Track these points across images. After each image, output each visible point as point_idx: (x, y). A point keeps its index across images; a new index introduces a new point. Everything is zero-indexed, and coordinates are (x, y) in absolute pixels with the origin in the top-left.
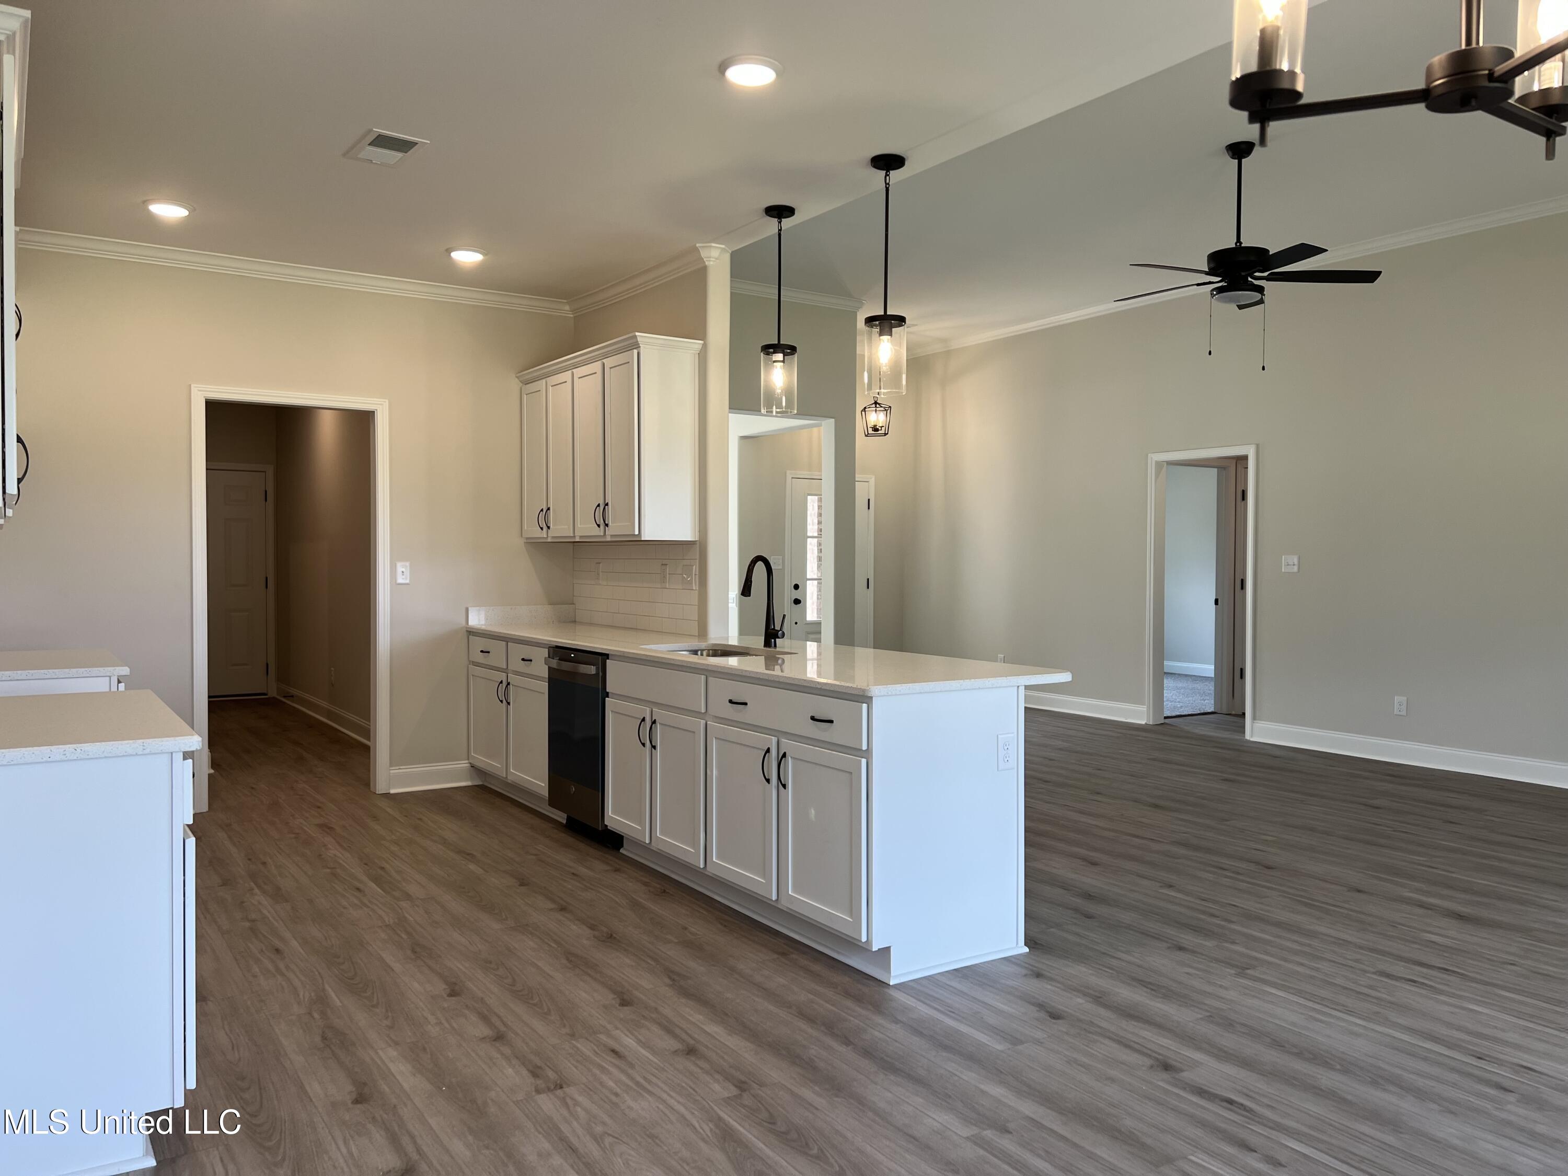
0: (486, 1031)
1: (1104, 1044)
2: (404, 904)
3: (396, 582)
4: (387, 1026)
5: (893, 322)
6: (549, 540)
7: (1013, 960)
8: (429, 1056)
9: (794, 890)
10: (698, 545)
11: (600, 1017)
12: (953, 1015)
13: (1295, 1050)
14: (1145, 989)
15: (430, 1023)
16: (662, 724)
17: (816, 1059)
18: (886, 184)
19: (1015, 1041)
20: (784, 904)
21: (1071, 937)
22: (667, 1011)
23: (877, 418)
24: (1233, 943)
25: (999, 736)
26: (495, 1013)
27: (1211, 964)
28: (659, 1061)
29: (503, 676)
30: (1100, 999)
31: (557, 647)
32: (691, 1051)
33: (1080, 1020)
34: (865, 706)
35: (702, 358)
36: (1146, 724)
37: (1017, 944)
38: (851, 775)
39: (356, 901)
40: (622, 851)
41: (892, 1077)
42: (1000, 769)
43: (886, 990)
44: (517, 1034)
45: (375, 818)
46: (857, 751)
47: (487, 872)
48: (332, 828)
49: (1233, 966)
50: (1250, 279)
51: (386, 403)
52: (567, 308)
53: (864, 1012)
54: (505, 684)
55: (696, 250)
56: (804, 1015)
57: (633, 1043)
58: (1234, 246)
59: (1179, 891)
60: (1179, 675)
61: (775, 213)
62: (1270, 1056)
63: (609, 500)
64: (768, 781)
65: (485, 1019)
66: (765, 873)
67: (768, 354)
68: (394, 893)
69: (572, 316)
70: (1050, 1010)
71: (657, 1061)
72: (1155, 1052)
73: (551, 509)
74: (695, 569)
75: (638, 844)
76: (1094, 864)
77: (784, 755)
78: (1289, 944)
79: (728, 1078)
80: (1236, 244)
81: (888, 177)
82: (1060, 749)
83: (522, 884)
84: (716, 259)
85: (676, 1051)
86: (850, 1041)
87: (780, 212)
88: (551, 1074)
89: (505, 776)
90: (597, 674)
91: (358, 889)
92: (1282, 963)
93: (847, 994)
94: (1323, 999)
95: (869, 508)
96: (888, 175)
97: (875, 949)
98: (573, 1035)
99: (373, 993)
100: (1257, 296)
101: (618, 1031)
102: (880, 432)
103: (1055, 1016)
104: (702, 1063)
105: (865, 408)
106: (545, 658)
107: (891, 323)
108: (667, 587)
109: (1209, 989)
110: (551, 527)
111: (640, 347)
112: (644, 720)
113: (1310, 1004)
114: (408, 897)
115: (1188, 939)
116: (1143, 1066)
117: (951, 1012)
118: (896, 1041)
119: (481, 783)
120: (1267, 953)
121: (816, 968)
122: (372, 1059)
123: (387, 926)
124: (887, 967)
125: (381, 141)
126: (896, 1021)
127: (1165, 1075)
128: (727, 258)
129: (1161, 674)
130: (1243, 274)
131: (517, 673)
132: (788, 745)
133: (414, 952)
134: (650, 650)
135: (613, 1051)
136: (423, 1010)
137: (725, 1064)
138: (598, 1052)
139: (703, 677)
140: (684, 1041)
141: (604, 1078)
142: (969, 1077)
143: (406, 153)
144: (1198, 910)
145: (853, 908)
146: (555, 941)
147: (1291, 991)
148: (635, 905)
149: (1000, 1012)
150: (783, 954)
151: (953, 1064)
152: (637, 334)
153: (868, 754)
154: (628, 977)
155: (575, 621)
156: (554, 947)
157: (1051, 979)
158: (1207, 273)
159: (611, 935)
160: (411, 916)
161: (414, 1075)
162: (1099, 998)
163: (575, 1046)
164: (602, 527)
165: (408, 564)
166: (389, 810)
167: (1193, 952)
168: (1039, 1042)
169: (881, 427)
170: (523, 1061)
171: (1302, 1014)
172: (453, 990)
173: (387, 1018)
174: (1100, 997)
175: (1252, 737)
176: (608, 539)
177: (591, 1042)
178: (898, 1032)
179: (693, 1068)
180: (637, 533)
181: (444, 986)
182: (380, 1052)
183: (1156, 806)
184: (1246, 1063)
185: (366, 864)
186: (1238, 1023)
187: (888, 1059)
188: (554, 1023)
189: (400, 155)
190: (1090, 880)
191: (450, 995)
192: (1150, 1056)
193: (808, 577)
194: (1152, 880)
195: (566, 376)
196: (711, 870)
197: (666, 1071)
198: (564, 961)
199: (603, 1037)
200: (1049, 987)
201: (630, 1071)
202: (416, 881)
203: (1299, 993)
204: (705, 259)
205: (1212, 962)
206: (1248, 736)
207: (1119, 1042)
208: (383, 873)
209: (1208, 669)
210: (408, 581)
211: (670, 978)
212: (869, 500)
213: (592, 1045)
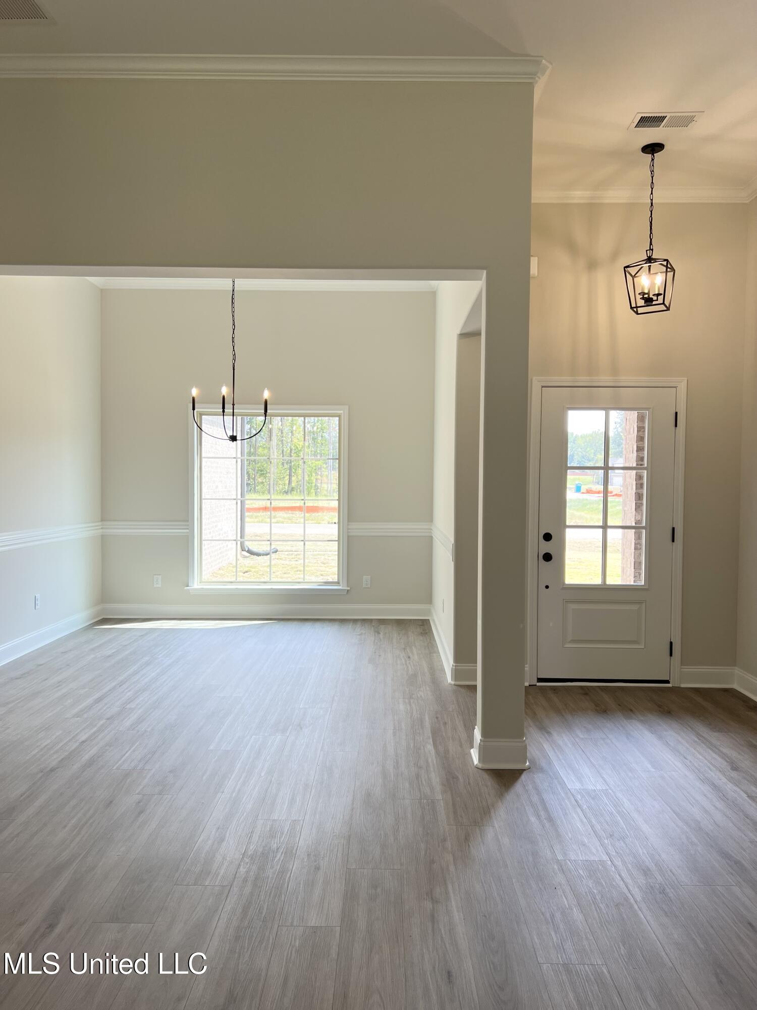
23: (650, 282)
95: (676, 426)
102: (655, 303)
169: (657, 296)
212: (676, 413)
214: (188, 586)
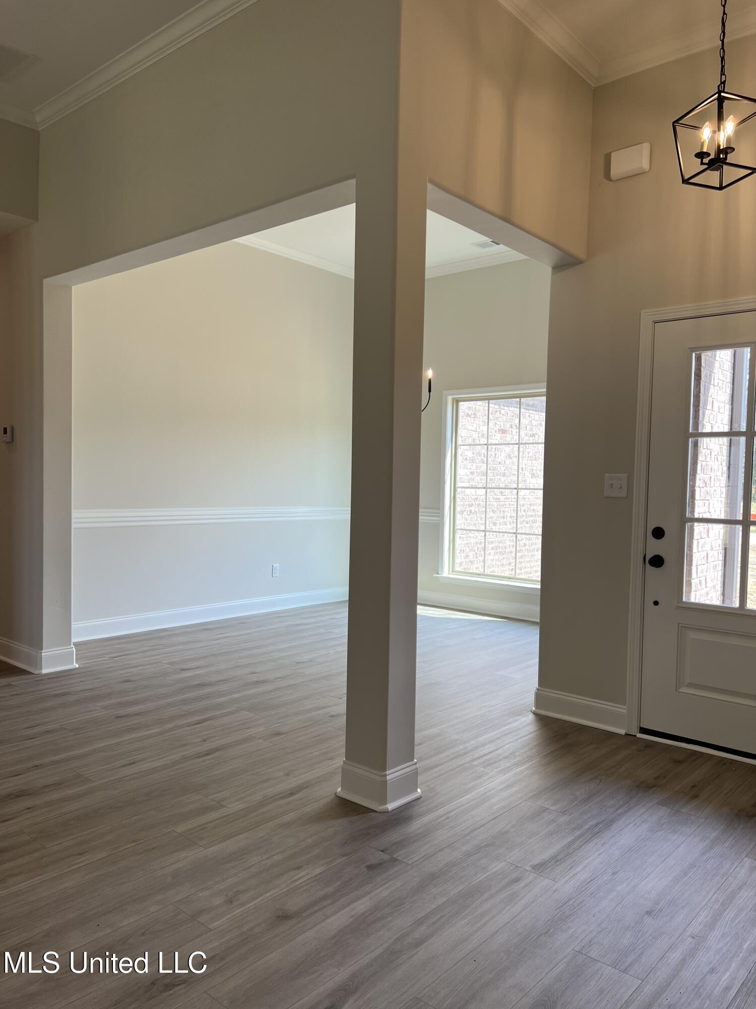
214: (438, 574)
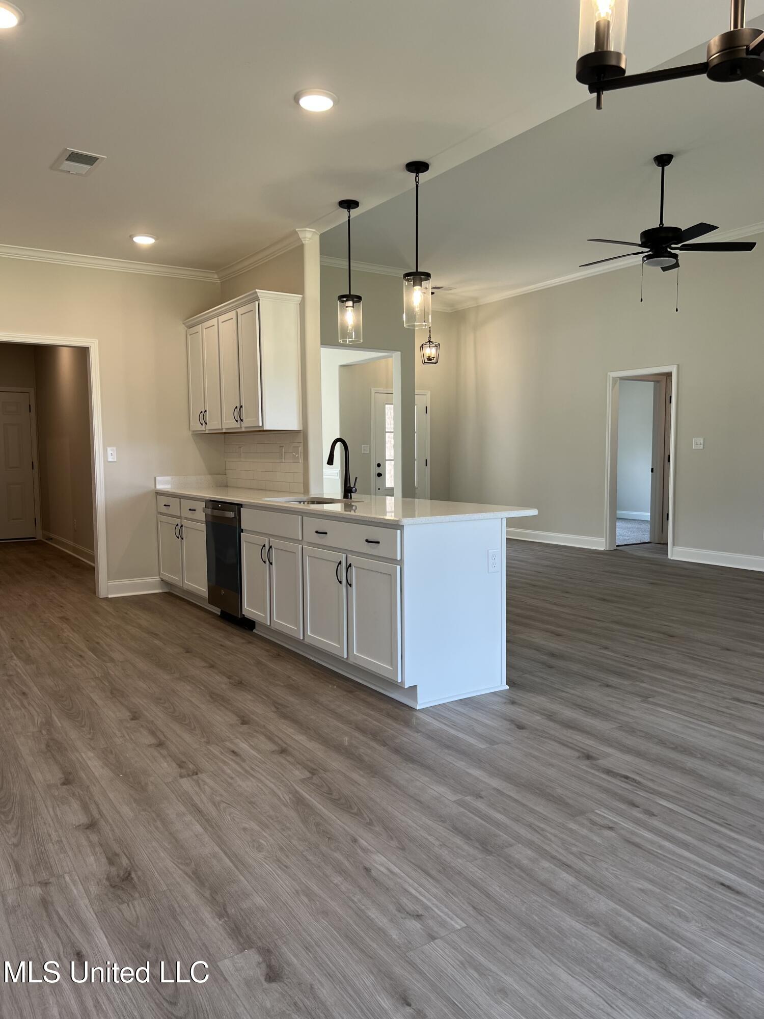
0: (153, 741)
1: (551, 744)
2: (109, 664)
3: (107, 460)
4: (89, 738)
5: (422, 277)
6: (207, 432)
7: (499, 694)
8: (114, 756)
9: (357, 651)
10: (302, 434)
11: (227, 731)
12: (454, 727)
13: (673, 746)
14: (581, 711)
15: (117, 736)
16: (276, 549)
17: (363, 755)
18: (416, 182)
19: (492, 742)
20: (352, 660)
21: (537, 680)
22: (271, 728)
23: (430, 351)
24: (642, 682)
25: (489, 551)
26: (159, 730)
27: (626, 695)
28: (262, 757)
29: (178, 521)
30: (552, 717)
31: (211, 501)
32: (283, 751)
33: (537, 730)
34: (399, 531)
35: (302, 305)
36: (604, 550)
37: (501, 683)
38: (391, 576)
39: (78, 663)
40: (254, 631)
41: (411, 765)
42: (489, 571)
43: (414, 713)
44: (172, 742)
45: (97, 612)
46: (394, 561)
47: (165, 644)
48: (69, 619)
49: (640, 696)
50: (669, 250)
51: (96, 342)
52: (216, 276)
53: (398, 726)
54: (179, 526)
55: (296, 233)
56: (359, 728)
57: (247, 746)
58: (659, 226)
59: (612, 651)
60: (630, 519)
61: (346, 205)
62: (656, 750)
63: (243, 404)
64: (340, 582)
65: (153, 733)
66: (340, 641)
67: (343, 302)
68: (104, 658)
69: (219, 282)
70: (518, 724)
71: (261, 758)
72: (583, 749)
73: (207, 411)
74: (301, 449)
75: (264, 626)
76: (559, 635)
77: (350, 565)
78: (678, 683)
79: (306, 767)
80: (660, 225)
81: (417, 178)
82: (547, 566)
83: (187, 652)
84: (310, 239)
85: (273, 751)
86: (387, 744)
87: (349, 204)
88: (191, 766)
89: (181, 586)
90: (235, 517)
91: (81, 656)
92: (672, 694)
93: (389, 715)
94: (695, 715)
95: (426, 413)
96: (418, 176)
97: (406, 686)
98: (208, 743)
99: (82, 719)
100: (673, 261)
101: (238, 740)
102: (432, 361)
103: (520, 727)
104: (289, 758)
105: (422, 345)
106: (203, 508)
107: (421, 278)
108: (284, 461)
109: (622, 710)
110: (208, 423)
111: (259, 299)
112: (264, 546)
113: (686, 718)
114: (112, 660)
115: (613, 680)
116: (574, 757)
117: (454, 725)
118: (416, 743)
119: (168, 591)
120: (664, 688)
121: (370, 699)
122: (77, 758)
123: (96, 678)
124: (415, 698)
125: (74, 157)
126: (418, 731)
127: (587, 762)
128: (317, 238)
129: (615, 519)
130: (664, 246)
131: (187, 519)
132: (352, 559)
133: (112, 693)
134: (270, 501)
135: (233, 752)
136: (114, 728)
137: (304, 759)
138: (223, 752)
139: (300, 517)
140: (279, 745)
141: (225, 768)
142: (461, 764)
143: (92, 165)
144: (622, 662)
145: (392, 661)
146: (204, 686)
147: (675, 710)
148: (258, 663)
149: (486, 725)
150: (351, 692)
151: (451, 757)
152: (257, 290)
153: (401, 562)
154: (249, 707)
155: (227, 486)
156: (203, 690)
157: (521, 705)
158: (640, 246)
159: (241, 682)
160: (113, 671)
161: (103, 768)
162: (550, 716)
163: (208, 749)
164: (239, 422)
165: (115, 448)
166: (106, 607)
167: (615, 688)
168: (508, 743)
169: (433, 358)
170: (174, 758)
171: (680, 724)
172: (134, 716)
173: (90, 733)
174: (552, 716)
175: (672, 557)
176: (243, 430)
177: (219, 746)
178: (418, 738)
179: (284, 761)
180: (261, 425)
181: (129, 714)
182: (83, 754)
183: (604, 600)
184: (639, 754)
185: (88, 641)
186: (638, 730)
187: (410, 754)
188: (197, 735)
189: (88, 167)
190: (554, 645)
191: (132, 719)
192: (578, 751)
193: (387, 459)
194: (593, 644)
195: (214, 321)
196: (307, 640)
197: (265, 763)
198: (209, 698)
199: (228, 744)
200: (519, 710)
201: (243, 764)
202: (118, 650)
203: (680, 711)
204: (302, 240)
205: (627, 694)
206: (670, 557)
207: (560, 743)
208: (98, 647)
209: (647, 515)
210: (115, 460)
211: (275, 707)
212: (426, 407)
213: (220, 748)
